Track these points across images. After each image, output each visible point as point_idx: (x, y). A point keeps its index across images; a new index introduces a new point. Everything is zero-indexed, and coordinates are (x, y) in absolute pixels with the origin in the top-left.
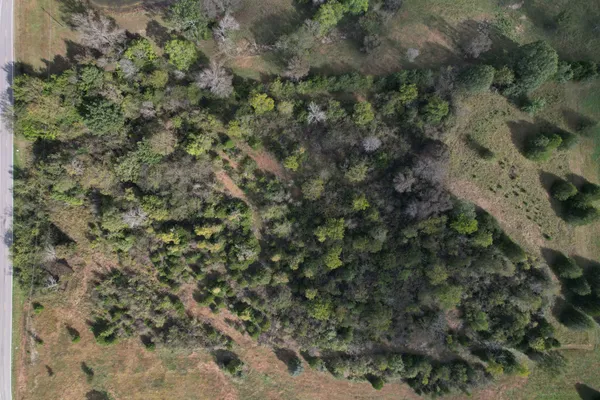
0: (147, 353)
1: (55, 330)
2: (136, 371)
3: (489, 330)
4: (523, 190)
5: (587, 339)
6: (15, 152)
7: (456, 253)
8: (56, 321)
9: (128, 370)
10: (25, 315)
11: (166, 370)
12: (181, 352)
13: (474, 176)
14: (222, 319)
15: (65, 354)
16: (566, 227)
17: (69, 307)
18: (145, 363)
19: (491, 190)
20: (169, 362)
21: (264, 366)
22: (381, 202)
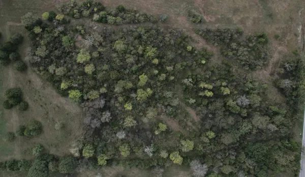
0: (241, 26)
1: (288, 41)
2: (248, 18)
3: (61, 35)
4: (42, 106)
5: (10, 28)
7: (79, 77)
8: (287, 46)
9: (251, 18)
10: (303, 50)
11: (232, 17)
12: (222, 27)
13: (68, 114)
14: (201, 44)
15: (284, 28)
16: (20, 86)
17: (280, 53)
18: (242, 21)
19: (59, 107)
20: (229, 21)
21: (179, 19)
22: (117, 105)
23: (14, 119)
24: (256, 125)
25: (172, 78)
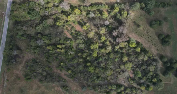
0: (40, 84)
1: (13, 77)
2: (36, 90)
3: (142, 77)
4: (151, 37)
5: (171, 80)
6: (9, 24)
7: (131, 54)
8: (14, 74)
9: (34, 90)
11: (45, 89)
12: (50, 84)
13: (136, 33)
14: (63, 73)
15: (15, 84)
16: (163, 47)
17: (18, 70)
18: (39, 87)
19: (141, 36)
20: (47, 87)
21: (75, 88)
22: (109, 39)
23: (165, 29)
24: (33, 29)
25: (79, 54)
